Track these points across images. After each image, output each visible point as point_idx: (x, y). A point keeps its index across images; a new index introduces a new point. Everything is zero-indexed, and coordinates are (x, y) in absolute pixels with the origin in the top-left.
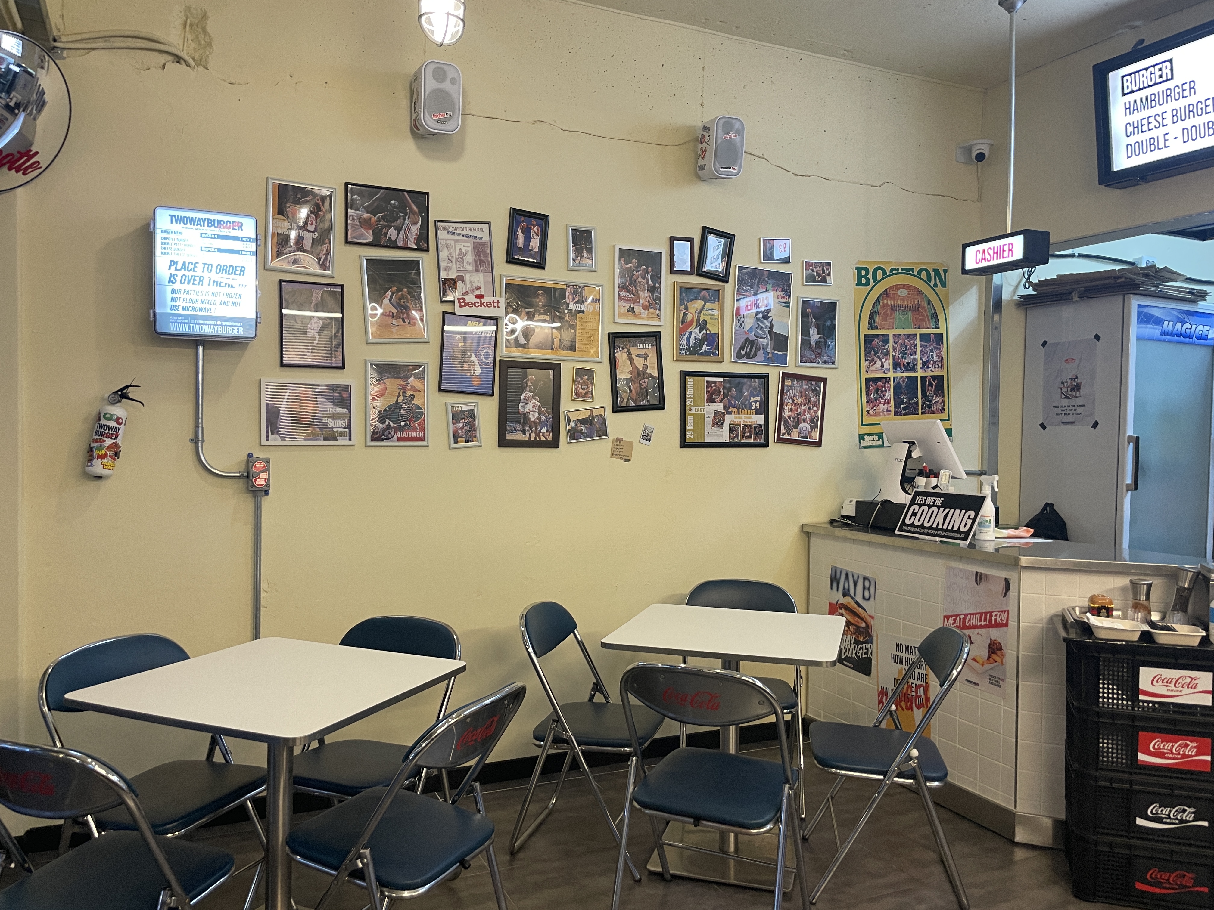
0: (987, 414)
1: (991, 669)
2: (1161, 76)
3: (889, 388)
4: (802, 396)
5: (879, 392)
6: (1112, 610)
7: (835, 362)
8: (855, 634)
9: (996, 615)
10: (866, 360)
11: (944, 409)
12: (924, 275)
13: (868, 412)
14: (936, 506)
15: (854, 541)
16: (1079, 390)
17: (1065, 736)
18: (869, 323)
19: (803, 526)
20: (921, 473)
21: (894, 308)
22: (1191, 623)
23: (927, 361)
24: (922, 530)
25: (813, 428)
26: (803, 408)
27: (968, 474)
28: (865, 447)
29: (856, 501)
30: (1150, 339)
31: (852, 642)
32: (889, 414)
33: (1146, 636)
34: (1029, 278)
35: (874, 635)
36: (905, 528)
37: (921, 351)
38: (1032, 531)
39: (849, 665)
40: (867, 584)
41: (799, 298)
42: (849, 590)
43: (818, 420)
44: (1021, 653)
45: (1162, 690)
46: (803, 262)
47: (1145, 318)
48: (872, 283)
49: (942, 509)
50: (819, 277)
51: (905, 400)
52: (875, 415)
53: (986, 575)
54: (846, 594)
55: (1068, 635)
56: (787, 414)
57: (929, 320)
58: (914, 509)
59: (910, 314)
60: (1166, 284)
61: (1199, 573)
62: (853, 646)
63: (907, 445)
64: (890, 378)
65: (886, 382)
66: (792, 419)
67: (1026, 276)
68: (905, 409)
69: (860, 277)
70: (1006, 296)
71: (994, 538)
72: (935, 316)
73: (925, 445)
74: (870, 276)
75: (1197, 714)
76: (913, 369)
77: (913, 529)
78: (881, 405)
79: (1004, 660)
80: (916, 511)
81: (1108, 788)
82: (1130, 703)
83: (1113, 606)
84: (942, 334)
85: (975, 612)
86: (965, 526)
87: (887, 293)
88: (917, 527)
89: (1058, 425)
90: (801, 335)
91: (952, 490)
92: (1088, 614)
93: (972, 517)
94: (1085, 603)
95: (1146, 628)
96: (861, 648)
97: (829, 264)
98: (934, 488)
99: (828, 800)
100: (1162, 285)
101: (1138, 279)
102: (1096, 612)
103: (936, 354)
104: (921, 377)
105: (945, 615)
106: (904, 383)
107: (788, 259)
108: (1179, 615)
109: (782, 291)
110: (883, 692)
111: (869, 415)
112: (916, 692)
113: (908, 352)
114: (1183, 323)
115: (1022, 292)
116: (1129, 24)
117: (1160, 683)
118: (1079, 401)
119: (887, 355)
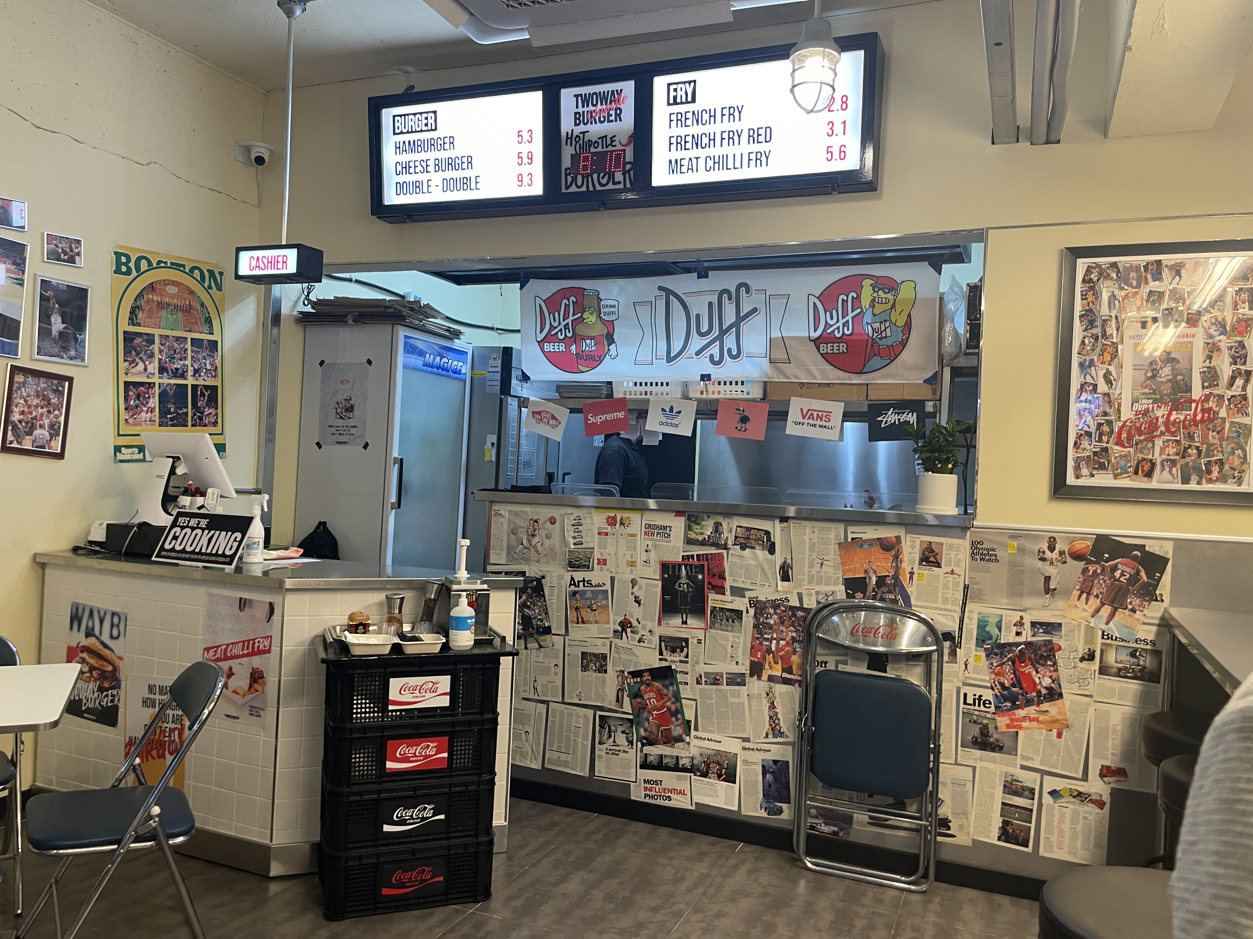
0: (264, 430)
1: (253, 699)
2: (426, 125)
3: (154, 394)
4: (38, 396)
5: (142, 399)
6: (369, 625)
7: (84, 359)
8: (99, 679)
9: (259, 642)
10: (125, 361)
11: (217, 422)
12: (197, 273)
13: (126, 420)
14: (201, 528)
15: (101, 571)
16: (352, 411)
17: (322, 758)
18: (130, 319)
19: (35, 555)
20: (187, 492)
21: (161, 305)
22: (435, 631)
23: (199, 369)
24: (183, 555)
25: (54, 435)
26: (40, 411)
27: (238, 492)
28: (122, 461)
29: (108, 525)
30: (415, 369)
31: (96, 690)
32: (152, 425)
33: (396, 647)
34: (308, 295)
35: (122, 677)
36: (164, 553)
37: (192, 357)
38: (302, 551)
39: (91, 717)
40: (116, 620)
41: (37, 277)
42: (93, 629)
43: (59, 427)
44: (282, 678)
45: (408, 698)
46: (43, 233)
47: (411, 349)
48: (134, 274)
49: (207, 531)
50: (65, 255)
51: (172, 410)
52: (135, 425)
53: (251, 600)
54: (89, 634)
55: (327, 655)
56: (16, 417)
57: (202, 324)
58: (176, 532)
59: (180, 315)
60: (429, 320)
61: (443, 585)
62: (96, 695)
63: (171, 460)
64: (154, 383)
65: (150, 387)
66: (23, 424)
67: (306, 294)
68: (171, 419)
69: (119, 264)
70: (285, 310)
71: (262, 561)
72: (209, 321)
73: (190, 460)
74: (132, 265)
75: (436, 715)
76: (183, 376)
77: (172, 554)
78: (143, 414)
79: (265, 690)
80: (177, 534)
81: (359, 801)
82: (380, 715)
83: (369, 622)
84: (217, 341)
85: (237, 641)
86: (230, 549)
87: (153, 287)
88: (178, 552)
89: (333, 445)
90: (39, 322)
91: (220, 510)
92: (347, 633)
93: (238, 539)
94: (345, 621)
95: (397, 640)
96: (107, 696)
97: (78, 242)
98: (199, 508)
99: (51, 886)
100: (424, 320)
101: (405, 312)
102: (353, 629)
103: (210, 362)
104: (192, 385)
105: (205, 646)
106: (171, 390)
107: (23, 227)
108: (426, 625)
109: (14, 264)
110: (130, 743)
111: (127, 425)
112: (170, 736)
113: (178, 356)
114: (442, 357)
115: (301, 308)
116: (401, 67)
117: (407, 692)
118: (352, 422)
119: (152, 357)
